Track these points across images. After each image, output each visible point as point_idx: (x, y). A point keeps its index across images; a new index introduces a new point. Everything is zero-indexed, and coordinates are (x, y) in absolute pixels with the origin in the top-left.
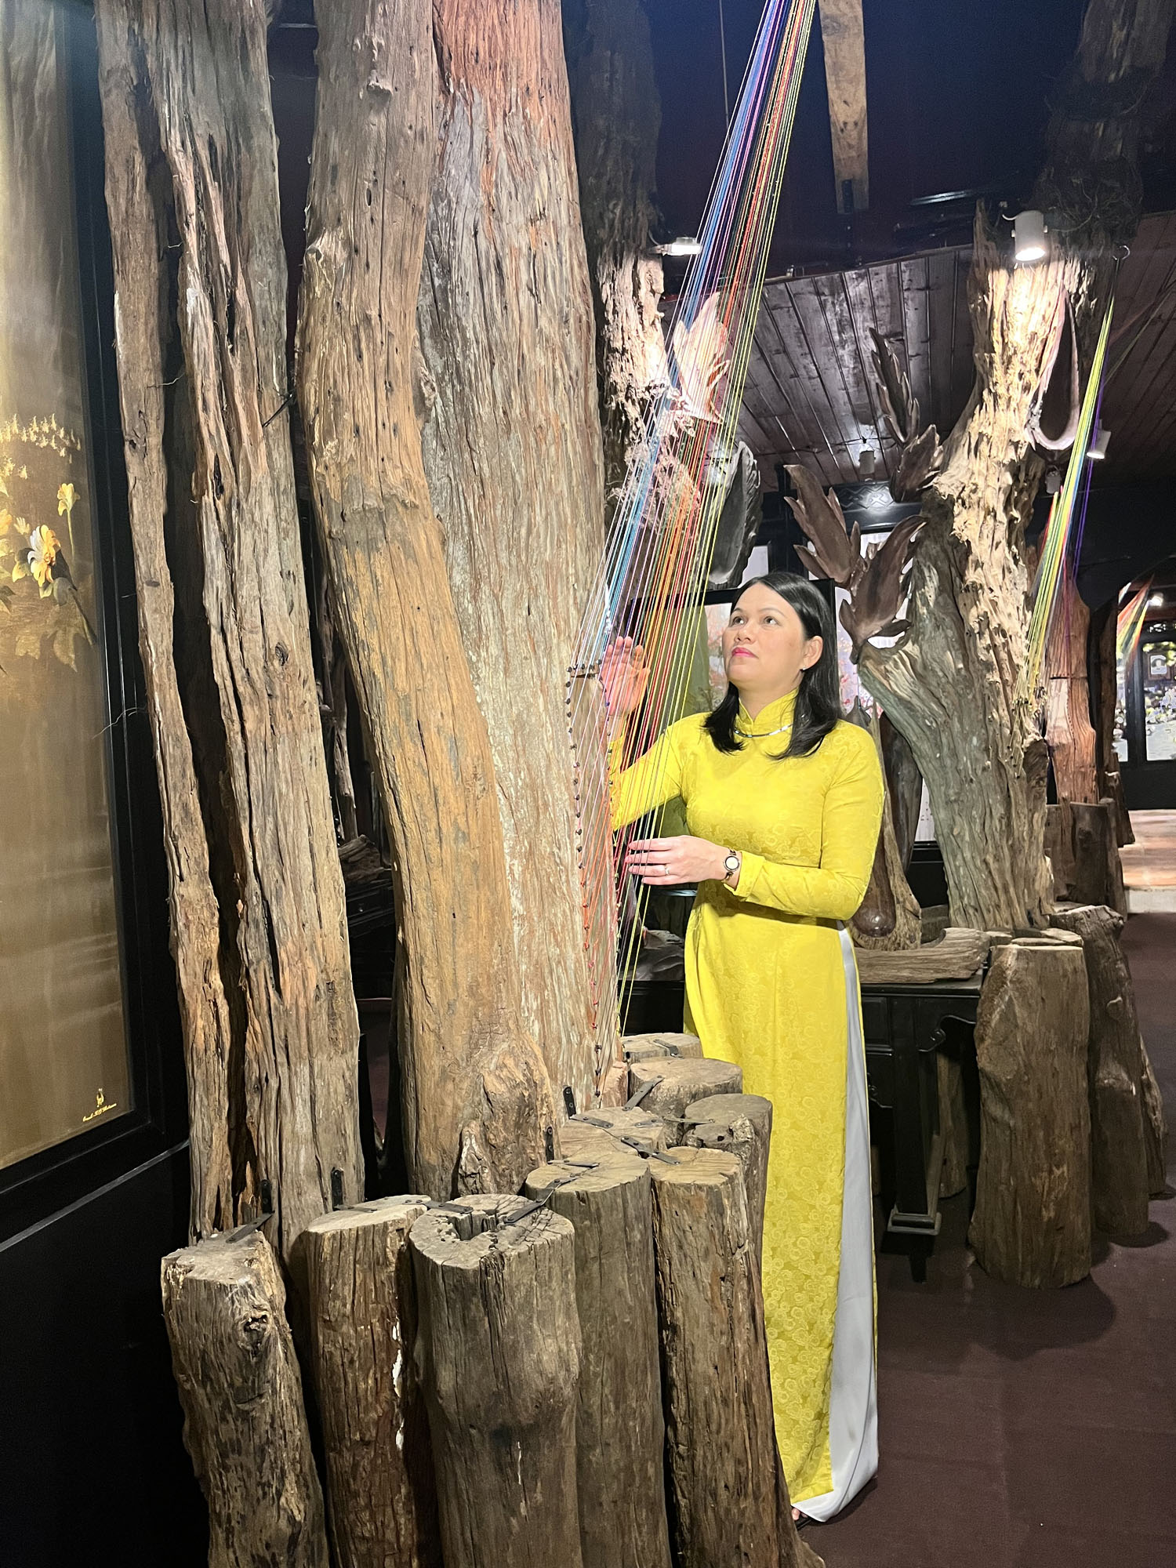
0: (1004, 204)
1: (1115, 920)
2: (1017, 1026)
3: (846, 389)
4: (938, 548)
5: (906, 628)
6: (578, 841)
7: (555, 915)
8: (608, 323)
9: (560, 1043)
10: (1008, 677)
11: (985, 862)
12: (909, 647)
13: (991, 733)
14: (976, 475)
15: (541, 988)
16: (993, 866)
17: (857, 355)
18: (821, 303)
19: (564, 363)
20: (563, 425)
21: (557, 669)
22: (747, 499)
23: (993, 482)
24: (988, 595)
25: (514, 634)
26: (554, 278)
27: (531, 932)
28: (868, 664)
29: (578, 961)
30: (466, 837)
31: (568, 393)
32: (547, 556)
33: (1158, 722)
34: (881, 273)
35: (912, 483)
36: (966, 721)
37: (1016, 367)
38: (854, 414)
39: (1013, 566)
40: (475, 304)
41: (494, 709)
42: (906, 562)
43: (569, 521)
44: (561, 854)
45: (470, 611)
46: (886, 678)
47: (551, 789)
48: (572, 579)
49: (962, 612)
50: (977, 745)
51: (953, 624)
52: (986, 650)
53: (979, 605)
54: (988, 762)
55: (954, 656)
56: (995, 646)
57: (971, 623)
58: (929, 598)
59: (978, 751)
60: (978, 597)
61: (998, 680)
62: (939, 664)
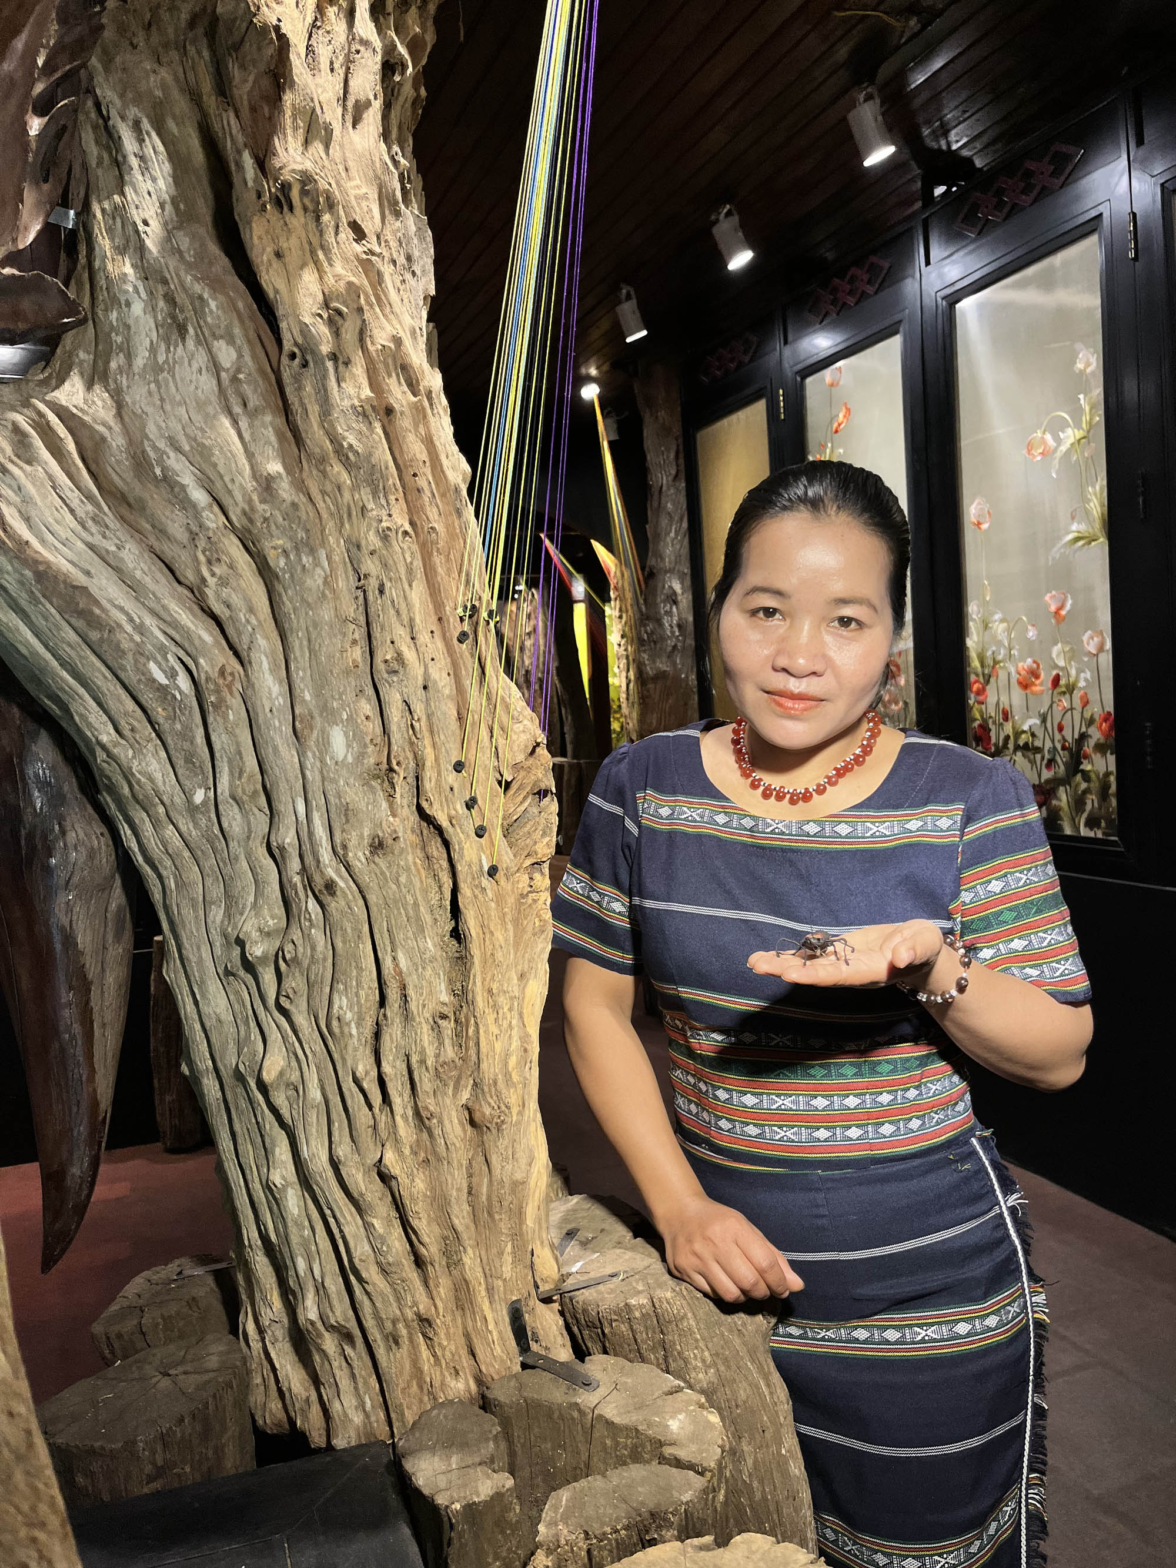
49: (271, 279)
50: (346, 756)
51: (236, 322)
52: (360, 418)
53: (326, 264)
54: (391, 819)
55: (247, 436)
56: (389, 411)
57: (307, 320)
58: (141, 227)
59: (352, 780)
60: (321, 235)
61: (407, 527)
62: (191, 459)
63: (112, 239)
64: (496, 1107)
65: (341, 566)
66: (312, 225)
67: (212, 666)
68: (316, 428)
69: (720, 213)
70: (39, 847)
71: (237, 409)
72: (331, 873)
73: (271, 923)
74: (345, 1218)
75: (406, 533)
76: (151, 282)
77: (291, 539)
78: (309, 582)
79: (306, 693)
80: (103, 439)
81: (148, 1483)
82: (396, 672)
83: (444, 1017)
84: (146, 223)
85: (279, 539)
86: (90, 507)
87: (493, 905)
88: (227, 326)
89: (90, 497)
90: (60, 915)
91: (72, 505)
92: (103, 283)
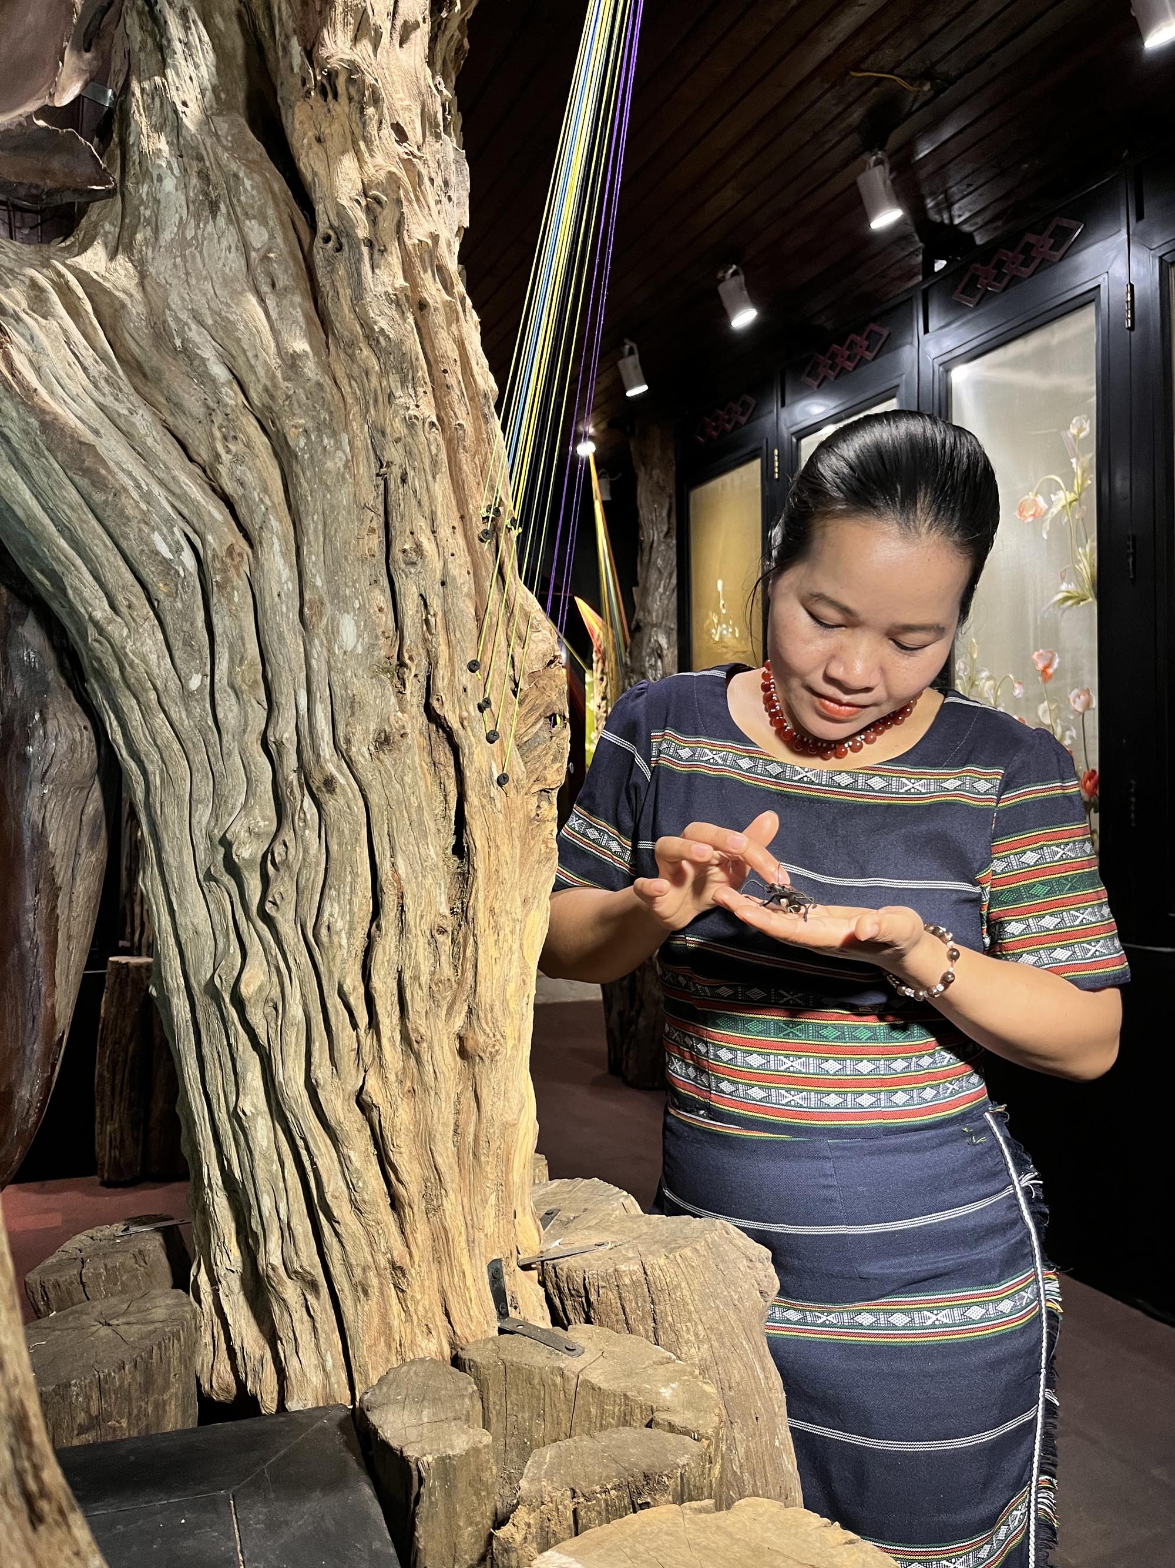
49: (309, 162)
50: (355, 647)
51: (271, 203)
52: (393, 306)
53: (367, 155)
54: (399, 714)
55: (274, 315)
56: (422, 306)
57: (345, 202)
58: (180, 108)
59: (361, 672)
60: (364, 128)
61: (435, 420)
62: (214, 333)
63: (149, 117)
64: (491, 1035)
65: (363, 452)
66: (356, 116)
67: (221, 545)
68: (346, 311)
69: (726, 272)
70: (17, 732)
71: (265, 288)
72: (331, 768)
73: (261, 824)
74: (319, 1150)
75: (432, 424)
76: (186, 159)
77: (313, 417)
78: (329, 464)
79: (318, 578)
80: (123, 306)
81: (78, 1435)
82: (414, 564)
83: (442, 931)
84: (185, 104)
85: (301, 418)
86: (103, 368)
87: (501, 817)
88: (260, 206)
89: (105, 359)
90: (32, 810)
91: (86, 364)
92: (136, 157)
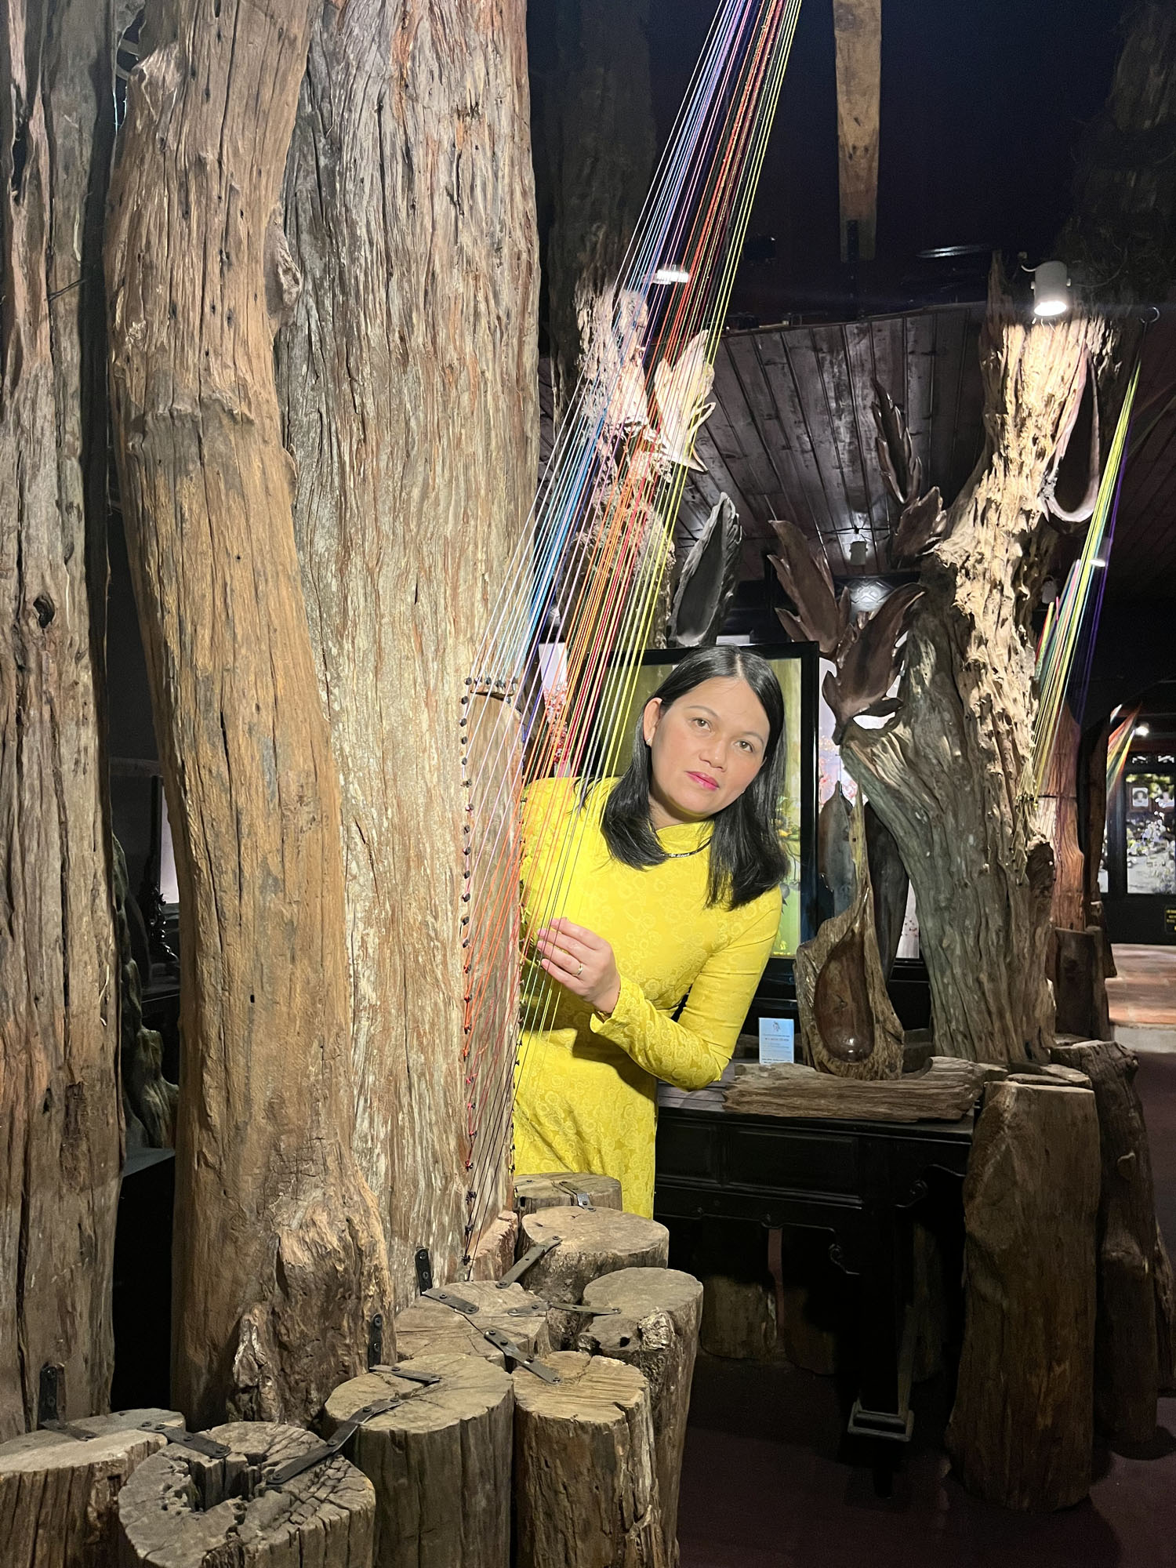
0: (1024, 255)
1: (1128, 1060)
2: (1015, 1183)
3: (840, 467)
4: (937, 622)
5: (900, 708)
6: (464, 910)
7: (422, 1008)
8: (583, 352)
9: (416, 1186)
10: (1012, 769)
11: (978, 981)
12: (900, 729)
13: (990, 832)
14: (982, 544)
15: (394, 1109)
16: (987, 986)
17: (854, 428)
18: (818, 361)
19: (491, 296)
20: (483, 373)
21: (451, 678)
22: (726, 555)
23: (1000, 552)
24: (991, 676)
25: (393, 623)
26: (484, 190)
27: (386, 1030)
28: (852, 744)
29: (450, 1073)
30: (279, 885)
31: (493, 335)
32: (449, 530)
33: (1140, 854)
34: (886, 326)
35: (911, 549)
36: (961, 817)
37: (1030, 431)
38: (848, 499)
39: (1020, 648)
40: (371, 196)
41: (358, 722)
42: (900, 635)
43: (483, 492)
44: (438, 926)
45: (334, 589)
46: (872, 761)
47: (430, 836)
48: (481, 567)
50: (973, 844)
51: (950, 707)
53: (981, 686)
54: (986, 864)
55: (951, 743)
56: (998, 733)
57: (973, 705)
58: (924, 676)
59: (975, 852)
60: (981, 676)
61: (1001, 771)
62: (933, 751)
63: (915, 680)
65: (977, 784)
66: (978, 674)
67: (934, 813)
68: (972, 741)
71: (949, 735)
75: (999, 773)
80: (907, 744)
82: (992, 818)
84: (925, 673)
86: (902, 766)
88: (947, 708)
89: (903, 763)
91: (897, 766)
92: (914, 697)
